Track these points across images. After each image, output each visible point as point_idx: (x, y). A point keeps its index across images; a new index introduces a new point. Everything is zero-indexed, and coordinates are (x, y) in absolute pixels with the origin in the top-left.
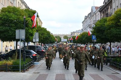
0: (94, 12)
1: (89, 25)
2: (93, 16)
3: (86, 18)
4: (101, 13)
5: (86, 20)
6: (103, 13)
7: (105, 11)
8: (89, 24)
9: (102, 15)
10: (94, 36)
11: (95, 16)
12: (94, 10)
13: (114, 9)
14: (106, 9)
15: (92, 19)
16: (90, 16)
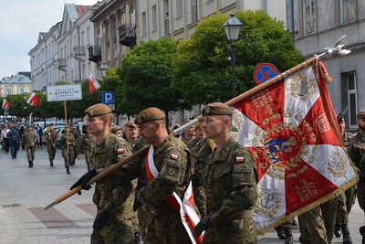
0: (73, 21)
1: (54, 61)
2: (70, 33)
3: (43, 38)
4: (96, 26)
5: (43, 46)
6: (106, 24)
7: (111, 17)
8: (56, 57)
9: (103, 30)
10: (106, 94)
11: (75, 33)
12: (74, 16)
13: (144, 13)
14: (115, 12)
15: (64, 43)
16: (56, 34)
